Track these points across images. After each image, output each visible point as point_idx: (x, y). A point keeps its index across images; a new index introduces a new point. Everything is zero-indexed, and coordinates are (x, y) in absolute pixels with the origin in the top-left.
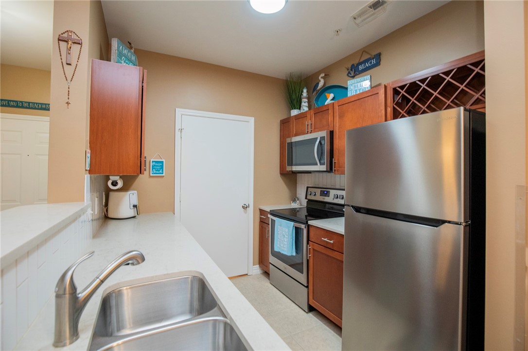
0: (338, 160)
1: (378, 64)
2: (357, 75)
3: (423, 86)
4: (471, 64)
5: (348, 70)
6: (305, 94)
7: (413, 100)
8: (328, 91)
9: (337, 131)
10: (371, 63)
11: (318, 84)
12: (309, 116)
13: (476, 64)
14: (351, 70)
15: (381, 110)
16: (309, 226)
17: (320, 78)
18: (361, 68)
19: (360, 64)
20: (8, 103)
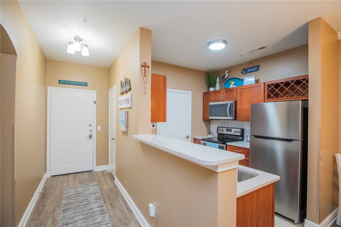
0: (239, 114)
1: (258, 70)
2: (246, 73)
3: (282, 85)
4: (302, 79)
5: (242, 70)
6: (218, 80)
7: (277, 91)
8: (232, 80)
9: (239, 101)
10: (254, 69)
11: (225, 76)
12: (222, 92)
13: (304, 80)
14: (244, 71)
15: (262, 94)
16: (226, 145)
17: (226, 73)
18: (249, 70)
19: (249, 68)
20: (64, 82)
